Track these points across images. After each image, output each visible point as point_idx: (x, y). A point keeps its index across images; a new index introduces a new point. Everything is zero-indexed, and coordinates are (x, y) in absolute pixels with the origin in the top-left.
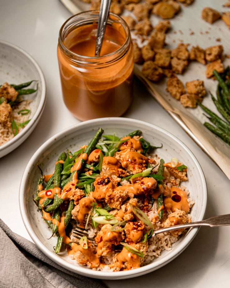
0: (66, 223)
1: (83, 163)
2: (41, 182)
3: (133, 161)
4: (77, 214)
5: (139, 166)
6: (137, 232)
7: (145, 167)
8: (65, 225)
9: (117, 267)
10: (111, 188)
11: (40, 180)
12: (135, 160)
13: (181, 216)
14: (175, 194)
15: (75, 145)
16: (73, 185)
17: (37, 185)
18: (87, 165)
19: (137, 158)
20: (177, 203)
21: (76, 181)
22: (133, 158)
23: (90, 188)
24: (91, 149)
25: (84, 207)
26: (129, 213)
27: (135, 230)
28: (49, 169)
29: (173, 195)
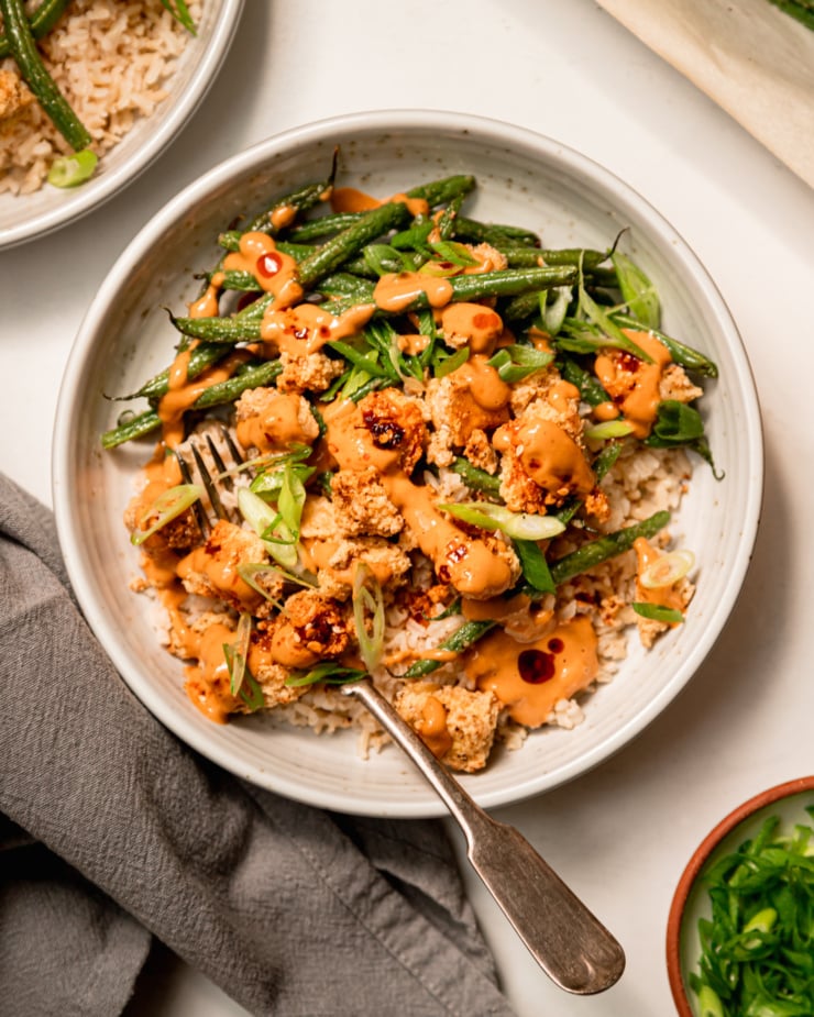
0: (204, 403)
1: (420, 305)
2: (302, 200)
3: (526, 461)
4: (246, 415)
5: (528, 493)
6: (296, 648)
7: (548, 507)
8: (195, 403)
9: (186, 647)
10: (376, 466)
11: (303, 194)
12: (535, 465)
13: (462, 732)
14: (548, 651)
15: (524, 189)
16: (324, 331)
17: (283, 197)
18: (428, 318)
19: (546, 465)
20: (519, 677)
21: (346, 330)
22: (537, 453)
23: (359, 388)
24: (478, 293)
25: (264, 431)
26: (339, 582)
27: (297, 638)
28: (382, 180)
29: (544, 648)
